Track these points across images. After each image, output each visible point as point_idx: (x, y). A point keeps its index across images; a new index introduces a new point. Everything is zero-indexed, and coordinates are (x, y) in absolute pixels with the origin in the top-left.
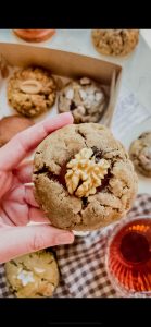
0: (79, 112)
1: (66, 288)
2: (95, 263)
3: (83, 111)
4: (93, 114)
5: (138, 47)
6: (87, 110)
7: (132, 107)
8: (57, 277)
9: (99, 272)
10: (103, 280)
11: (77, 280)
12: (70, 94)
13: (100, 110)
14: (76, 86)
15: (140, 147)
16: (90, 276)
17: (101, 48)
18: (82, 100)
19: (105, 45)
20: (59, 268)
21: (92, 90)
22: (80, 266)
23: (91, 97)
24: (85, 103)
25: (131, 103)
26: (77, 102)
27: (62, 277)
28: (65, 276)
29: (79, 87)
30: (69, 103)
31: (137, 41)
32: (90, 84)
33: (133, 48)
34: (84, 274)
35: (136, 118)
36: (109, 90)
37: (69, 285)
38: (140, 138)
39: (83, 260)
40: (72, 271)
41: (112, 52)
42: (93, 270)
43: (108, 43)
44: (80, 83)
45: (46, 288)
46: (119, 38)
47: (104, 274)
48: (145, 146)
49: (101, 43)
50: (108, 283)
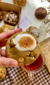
0: (10, 21)
1: (9, 75)
4: (15, 22)
5: (27, 4)
6: (13, 20)
7: (26, 20)
8: (6, 72)
9: (19, 69)
10: (21, 72)
11: (12, 72)
12: (7, 16)
13: (17, 20)
15: (29, 31)
17: (16, 3)
18: (11, 17)
19: (17, 3)
20: (7, 69)
21: (14, 15)
23: (14, 16)
25: (26, 19)
26: (9, 18)
27: (7, 72)
28: (9, 71)
29: (10, 14)
30: (7, 18)
31: (26, 2)
32: (13, 13)
34: (15, 70)
35: (27, 23)
36: (19, 15)
37: (10, 74)
38: (29, 28)
40: (11, 70)
43: (18, 2)
44: (10, 13)
45: (2, 75)
47: (21, 70)
48: (30, 30)
49: (16, 2)
50: (23, 73)
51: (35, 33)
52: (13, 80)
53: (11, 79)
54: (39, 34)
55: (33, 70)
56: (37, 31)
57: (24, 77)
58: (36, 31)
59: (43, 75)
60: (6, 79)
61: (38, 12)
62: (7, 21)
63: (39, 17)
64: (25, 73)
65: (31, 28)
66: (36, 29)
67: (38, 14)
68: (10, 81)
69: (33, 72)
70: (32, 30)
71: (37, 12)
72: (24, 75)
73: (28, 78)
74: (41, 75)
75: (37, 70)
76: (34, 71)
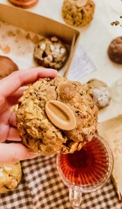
0: (48, 59)
1: (26, 184)
2: (49, 168)
3: (51, 59)
4: (58, 62)
5: (93, 23)
6: (54, 59)
7: (84, 62)
8: (20, 176)
9: (51, 174)
10: (53, 181)
11: (34, 179)
12: (43, 46)
13: (63, 60)
14: (48, 41)
15: (88, 89)
16: (44, 177)
17: (68, 19)
18: (51, 51)
19: (70, 17)
20: (23, 168)
21: (58, 46)
22: (38, 169)
23: (58, 50)
24: (53, 53)
25: (85, 59)
26: (47, 52)
27: (23, 175)
29: (50, 42)
30: (42, 52)
31: (92, 19)
32: (57, 42)
33: (89, 23)
34: (40, 175)
35: (87, 69)
36: (70, 48)
37: (29, 182)
38: (88, 82)
39: (40, 165)
40: (32, 172)
41: (74, 23)
42: (46, 172)
43: (72, 16)
44: (50, 40)
45: (11, 183)
46: (80, 14)
47: (55, 176)
48: (91, 88)
49: (68, 16)
50: (57, 183)
51: (101, 96)
52: (33, 196)
53: (28, 192)
54: (110, 99)
55: (83, 184)
56: (107, 93)
57: (58, 195)
58: (104, 91)
59: (101, 198)
60: (18, 191)
61: (116, 48)
62: (42, 59)
63: (117, 59)
64: (61, 185)
65: (94, 82)
66: (104, 88)
67: (115, 51)
68: (26, 196)
69: (81, 188)
70: (96, 88)
71: (113, 46)
72: (60, 190)
73: (66, 199)
74: (97, 196)
75: (92, 185)
76: (83, 187)
